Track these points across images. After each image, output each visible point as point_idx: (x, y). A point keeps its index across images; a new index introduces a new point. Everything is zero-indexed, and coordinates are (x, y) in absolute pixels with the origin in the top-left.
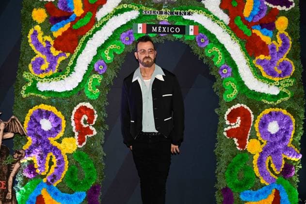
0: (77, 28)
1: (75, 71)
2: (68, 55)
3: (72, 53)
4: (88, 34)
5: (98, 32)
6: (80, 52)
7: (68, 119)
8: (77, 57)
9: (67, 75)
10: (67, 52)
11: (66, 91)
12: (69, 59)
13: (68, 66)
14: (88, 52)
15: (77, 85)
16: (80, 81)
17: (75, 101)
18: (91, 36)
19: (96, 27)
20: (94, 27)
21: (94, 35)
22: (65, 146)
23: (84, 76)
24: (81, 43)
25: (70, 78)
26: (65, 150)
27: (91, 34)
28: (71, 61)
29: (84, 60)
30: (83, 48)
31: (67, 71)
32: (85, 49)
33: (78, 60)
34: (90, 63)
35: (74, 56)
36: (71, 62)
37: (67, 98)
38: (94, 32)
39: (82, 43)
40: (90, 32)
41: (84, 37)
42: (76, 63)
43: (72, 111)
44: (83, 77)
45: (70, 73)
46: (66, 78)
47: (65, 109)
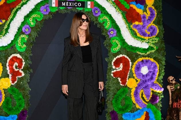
0: (10, 3)
1: (8, 33)
2: (4, 21)
3: (7, 20)
4: (18, 7)
5: (24, 6)
6: (12, 20)
7: (4, 65)
8: (10, 23)
9: (4, 35)
10: (3, 20)
11: (3, 46)
12: (4, 24)
13: (4, 29)
14: (18, 19)
15: (10, 42)
16: (13, 39)
17: (9, 53)
18: (20, 8)
19: (23, 2)
20: (22, 2)
21: (22, 7)
22: (2, 84)
23: (15, 35)
24: (12, 13)
25: (5, 37)
26: (2, 86)
27: (20, 7)
28: (6, 25)
29: (15, 25)
30: (14, 17)
31: (3, 32)
32: (16, 17)
33: (11, 24)
34: (19, 27)
35: (8, 22)
36: (6, 27)
37: (4, 51)
38: (22, 6)
39: (14, 13)
40: (19, 6)
41: (15, 9)
42: (9, 27)
43: (7, 60)
44: (15, 37)
45: (6, 34)
46: (2, 37)
47: (2, 59)
